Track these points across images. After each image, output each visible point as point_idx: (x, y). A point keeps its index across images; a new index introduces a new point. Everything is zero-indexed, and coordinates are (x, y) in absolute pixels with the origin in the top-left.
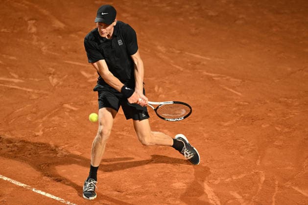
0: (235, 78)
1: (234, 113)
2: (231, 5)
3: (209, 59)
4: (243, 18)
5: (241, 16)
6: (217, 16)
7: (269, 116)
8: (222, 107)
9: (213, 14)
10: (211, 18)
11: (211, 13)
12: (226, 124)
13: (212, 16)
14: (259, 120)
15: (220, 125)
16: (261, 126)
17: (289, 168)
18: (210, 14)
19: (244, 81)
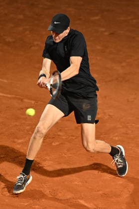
0: (29, 99)
1: (27, 131)
2: (28, 32)
3: (6, 81)
4: (37, 45)
5: (36, 43)
6: (14, 42)
7: (59, 135)
8: (16, 125)
9: (11, 40)
10: (8, 44)
11: (9, 39)
12: (20, 141)
13: (9, 42)
14: (50, 138)
15: (14, 142)
16: (51, 143)
17: (76, 183)
18: (7, 40)
19: (37, 102)
